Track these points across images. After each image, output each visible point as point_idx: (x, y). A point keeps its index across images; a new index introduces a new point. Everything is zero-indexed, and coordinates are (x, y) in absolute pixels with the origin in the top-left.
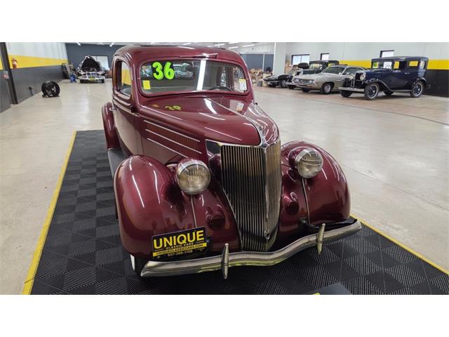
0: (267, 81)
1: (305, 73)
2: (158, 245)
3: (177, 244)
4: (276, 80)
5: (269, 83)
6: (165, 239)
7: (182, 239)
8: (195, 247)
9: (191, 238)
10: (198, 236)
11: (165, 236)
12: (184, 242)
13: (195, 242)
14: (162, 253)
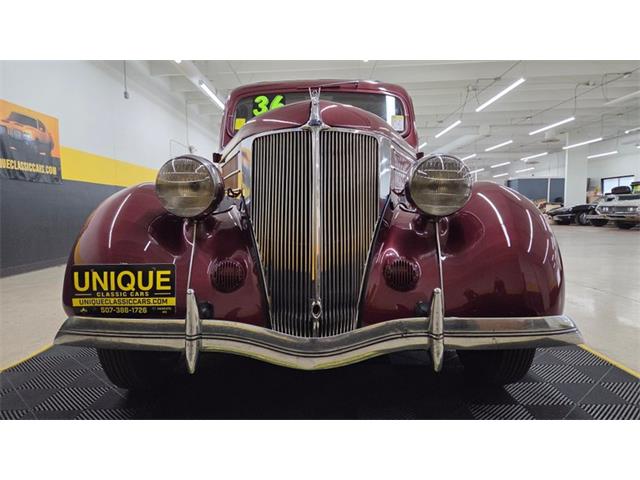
0: (552, 215)
1: (621, 199)
2: (82, 284)
3: (118, 289)
5: (556, 218)
6: (95, 275)
7: (126, 280)
8: (153, 302)
9: (145, 283)
10: (159, 280)
11: (95, 269)
12: (131, 287)
13: (153, 292)
14: (91, 302)
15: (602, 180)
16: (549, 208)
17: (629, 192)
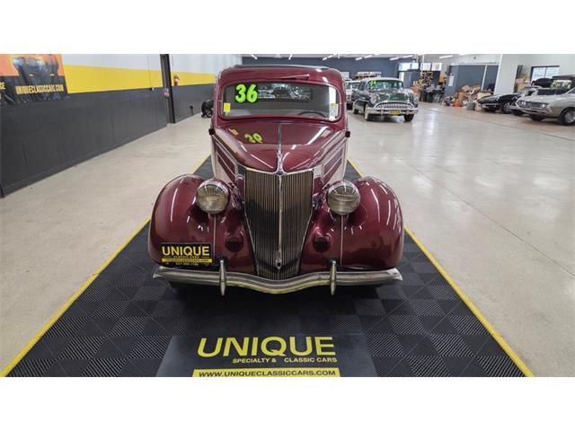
0: (482, 103)
1: (541, 93)
2: (166, 252)
3: (184, 255)
4: (495, 102)
5: (484, 106)
6: (173, 248)
7: (188, 251)
8: (201, 261)
9: (197, 252)
10: (204, 251)
11: (173, 245)
12: (190, 254)
13: (201, 257)
14: (171, 260)
15: (532, 68)
16: (480, 96)
17: (548, 85)
